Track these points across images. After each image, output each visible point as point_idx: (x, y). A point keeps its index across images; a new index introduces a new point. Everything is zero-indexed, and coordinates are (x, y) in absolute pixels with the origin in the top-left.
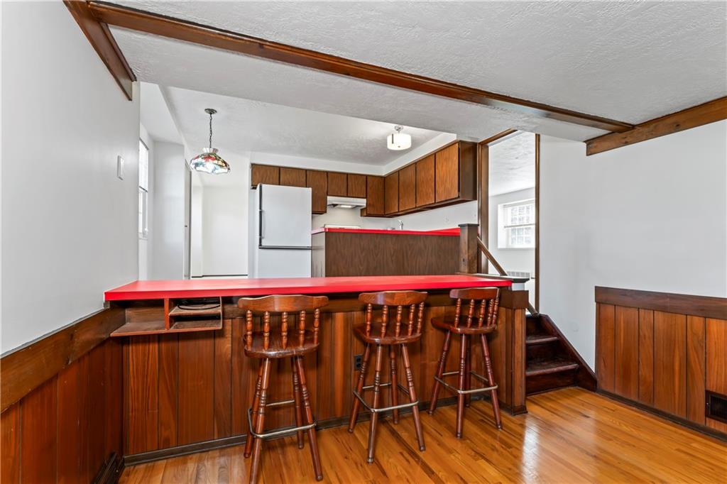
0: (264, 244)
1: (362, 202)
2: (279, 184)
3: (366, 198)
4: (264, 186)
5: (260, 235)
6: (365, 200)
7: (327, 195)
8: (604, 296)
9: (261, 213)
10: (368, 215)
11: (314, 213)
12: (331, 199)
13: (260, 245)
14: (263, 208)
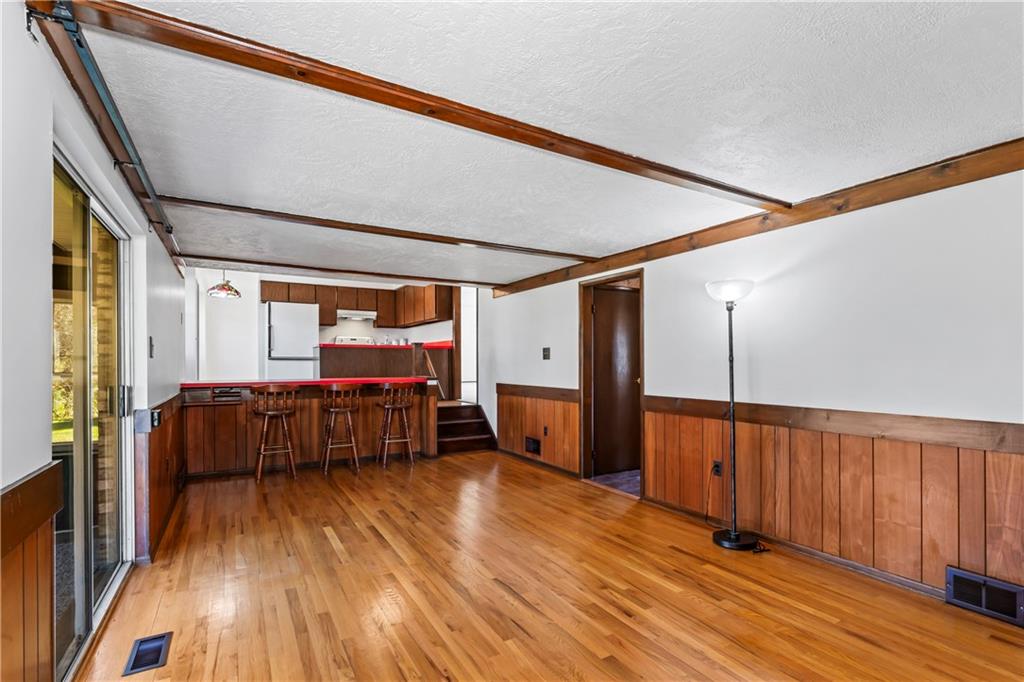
0: (273, 355)
1: (373, 315)
2: (289, 301)
3: (376, 310)
4: (272, 303)
5: (270, 347)
6: (375, 313)
7: (337, 308)
8: (501, 389)
9: (270, 328)
10: (379, 327)
11: (321, 325)
12: (340, 313)
13: (270, 356)
14: (272, 323)
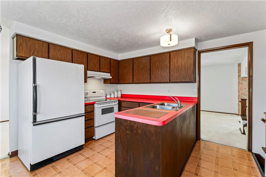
2: (49, 58)
5: (35, 111)
6: (110, 74)
7: (87, 70)
9: (35, 88)
12: (89, 73)
13: (35, 121)
14: (38, 82)
